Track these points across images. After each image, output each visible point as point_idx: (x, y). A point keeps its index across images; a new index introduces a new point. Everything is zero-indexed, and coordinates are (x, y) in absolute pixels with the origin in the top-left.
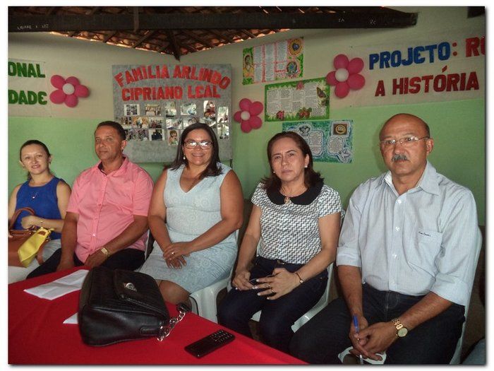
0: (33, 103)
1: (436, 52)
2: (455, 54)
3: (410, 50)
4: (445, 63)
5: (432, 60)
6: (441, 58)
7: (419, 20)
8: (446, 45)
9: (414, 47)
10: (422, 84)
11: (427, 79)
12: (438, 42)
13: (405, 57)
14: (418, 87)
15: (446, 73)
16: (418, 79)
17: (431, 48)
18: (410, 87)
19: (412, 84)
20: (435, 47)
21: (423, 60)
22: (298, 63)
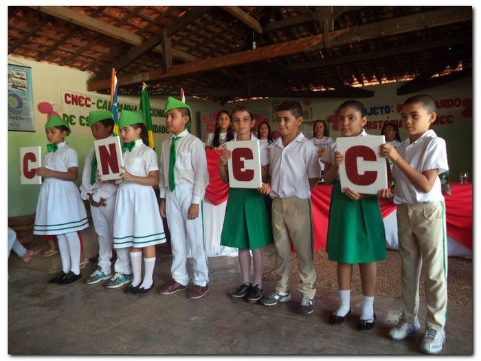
0: (164, 132)
1: (384, 110)
2: (393, 111)
3: (371, 108)
4: (388, 115)
5: (382, 114)
6: (387, 113)
7: (375, 94)
8: (388, 107)
9: (373, 107)
10: (378, 124)
11: (380, 122)
12: (385, 105)
13: (369, 111)
14: (376, 126)
15: (389, 119)
16: (375, 122)
17: (381, 108)
18: (372, 126)
19: (373, 124)
20: (383, 108)
21: (378, 113)
22: (310, 112)
